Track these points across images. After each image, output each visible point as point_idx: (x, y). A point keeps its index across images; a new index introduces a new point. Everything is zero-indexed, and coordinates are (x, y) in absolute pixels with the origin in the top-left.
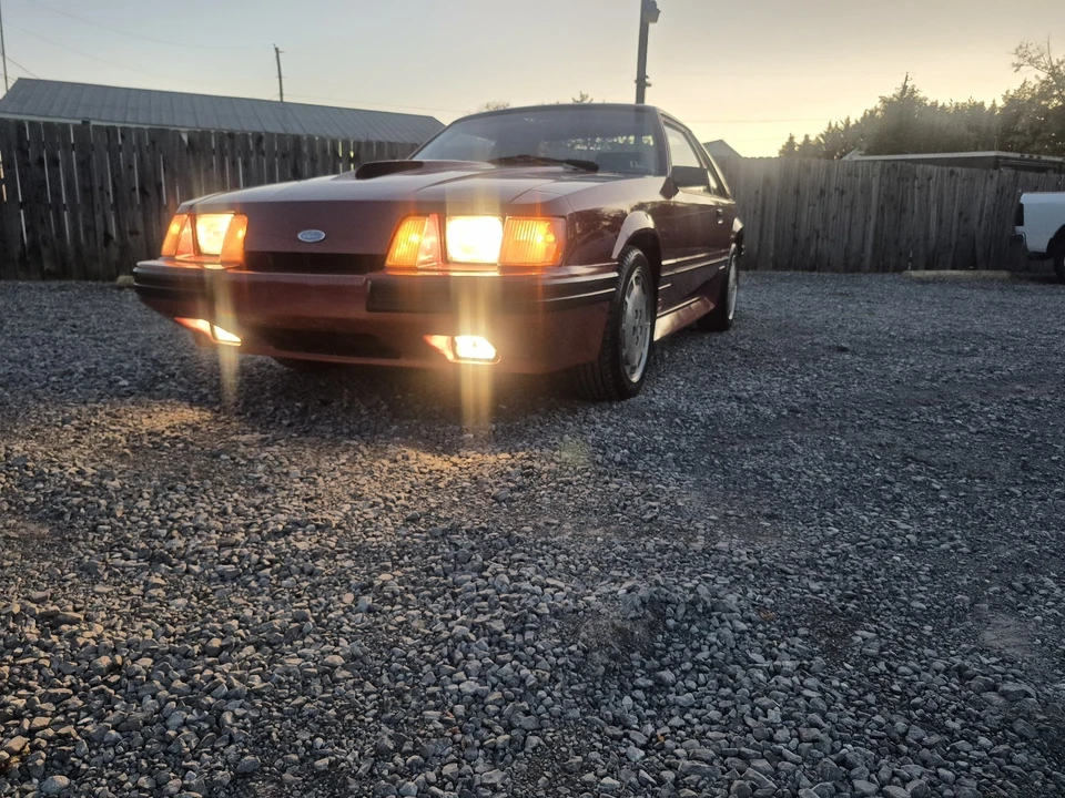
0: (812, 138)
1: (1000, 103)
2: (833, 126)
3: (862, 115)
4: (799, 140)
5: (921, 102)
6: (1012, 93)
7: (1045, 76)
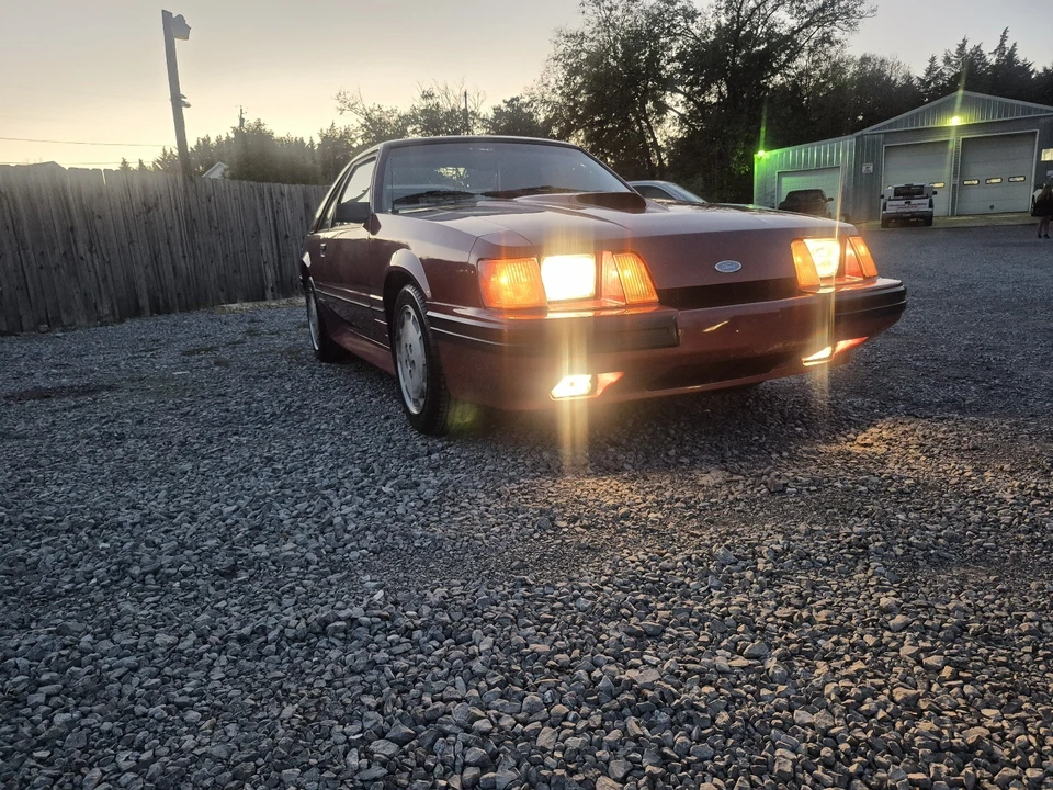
0: (148, 164)
1: (317, 140)
2: (168, 152)
3: (196, 143)
4: (134, 165)
5: (269, 136)
6: (325, 132)
7: (363, 121)
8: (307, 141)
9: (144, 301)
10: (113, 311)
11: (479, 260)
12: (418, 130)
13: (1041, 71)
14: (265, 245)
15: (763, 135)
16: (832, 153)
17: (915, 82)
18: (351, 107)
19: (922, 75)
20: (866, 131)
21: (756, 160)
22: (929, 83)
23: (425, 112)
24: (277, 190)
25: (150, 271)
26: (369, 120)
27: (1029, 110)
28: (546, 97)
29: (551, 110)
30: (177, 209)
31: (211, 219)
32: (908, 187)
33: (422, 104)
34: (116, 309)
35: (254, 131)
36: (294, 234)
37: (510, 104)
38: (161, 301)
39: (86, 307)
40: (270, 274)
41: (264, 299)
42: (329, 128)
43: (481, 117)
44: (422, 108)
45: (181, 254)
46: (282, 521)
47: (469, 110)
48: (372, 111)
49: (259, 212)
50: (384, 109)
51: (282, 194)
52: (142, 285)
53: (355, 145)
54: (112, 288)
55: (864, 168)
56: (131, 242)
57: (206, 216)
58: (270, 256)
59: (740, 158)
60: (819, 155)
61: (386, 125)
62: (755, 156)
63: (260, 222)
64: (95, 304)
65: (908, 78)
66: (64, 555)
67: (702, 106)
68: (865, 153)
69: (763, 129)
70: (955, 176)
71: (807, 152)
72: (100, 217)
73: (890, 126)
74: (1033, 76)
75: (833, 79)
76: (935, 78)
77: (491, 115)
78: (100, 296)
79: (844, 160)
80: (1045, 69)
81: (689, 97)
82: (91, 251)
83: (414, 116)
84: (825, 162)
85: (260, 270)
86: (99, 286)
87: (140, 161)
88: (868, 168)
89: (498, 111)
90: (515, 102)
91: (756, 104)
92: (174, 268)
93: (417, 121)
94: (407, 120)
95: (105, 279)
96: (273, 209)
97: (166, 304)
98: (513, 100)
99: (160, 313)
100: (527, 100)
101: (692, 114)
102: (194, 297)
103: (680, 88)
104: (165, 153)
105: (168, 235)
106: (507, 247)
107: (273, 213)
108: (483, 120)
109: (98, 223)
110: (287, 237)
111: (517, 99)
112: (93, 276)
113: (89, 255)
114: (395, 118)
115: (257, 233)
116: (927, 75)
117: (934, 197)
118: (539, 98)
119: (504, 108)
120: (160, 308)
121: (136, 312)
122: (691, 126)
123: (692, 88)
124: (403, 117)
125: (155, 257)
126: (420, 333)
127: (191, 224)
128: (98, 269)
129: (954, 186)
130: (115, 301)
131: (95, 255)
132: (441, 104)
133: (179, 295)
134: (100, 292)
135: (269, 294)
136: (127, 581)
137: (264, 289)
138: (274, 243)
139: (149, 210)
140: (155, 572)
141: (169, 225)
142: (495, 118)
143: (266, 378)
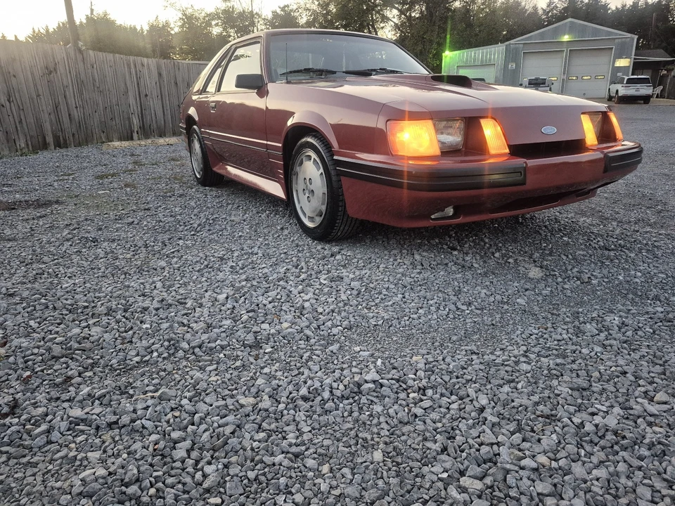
7: (181, 16)
8: (139, 28)
9: (50, 139)
10: (28, 145)
11: (388, 121)
12: (220, 24)
13: (614, 8)
14: (132, 101)
15: (448, 40)
16: (491, 55)
17: (540, 12)
18: (172, 5)
19: (545, 7)
20: (512, 42)
21: (443, 57)
22: (549, 12)
23: (225, 12)
24: (139, 62)
25: (52, 116)
26: (185, 15)
27: (610, 33)
28: (308, 6)
29: (311, 16)
30: (70, 72)
31: (94, 80)
32: (537, 79)
33: (223, 6)
34: (30, 143)
35: (103, 18)
36: (152, 94)
37: (283, 9)
38: (61, 139)
39: (8, 141)
40: (135, 121)
41: (132, 139)
42: (155, 19)
43: (263, 17)
44: (223, 8)
45: (74, 106)
46: (265, 306)
47: (255, 12)
48: (187, 9)
49: (127, 78)
50: (196, 8)
51: (143, 65)
52: (47, 127)
53: (173, 32)
54: (26, 128)
55: (510, 66)
56: (38, 95)
57: (91, 79)
58: (135, 108)
59: (434, 55)
60: (482, 56)
61: (197, 19)
62: (443, 54)
63: (128, 85)
64: (14, 140)
65: (535, 8)
66: (117, 334)
67: (409, 18)
68: (512, 56)
69: (448, 36)
70: (564, 74)
71: (475, 53)
72: (14, 76)
73: (527, 39)
74: (609, 12)
75: (489, 6)
76: (552, 10)
77: (270, 16)
78: (18, 135)
79: (498, 60)
80: (617, 8)
81: (402, 12)
82: (9, 101)
83: (217, 14)
84: (486, 61)
85: (129, 118)
86: (16, 127)
87: (16, 36)
88: (512, 66)
89: (275, 14)
90: (286, 8)
91: (444, 19)
92: (70, 115)
93: (219, 18)
94: (212, 16)
95: (21, 122)
96: (137, 74)
97: (65, 140)
98: (285, 6)
99: (60, 147)
100: (295, 7)
101: (403, 24)
102: (84, 137)
103: (397, 6)
104: (34, 32)
105: (65, 91)
106: (409, 112)
107: (137, 78)
108: (264, 19)
109: (14, 81)
110: (146, 95)
111: (288, 6)
112: (12, 119)
113: (8, 103)
114: (203, 14)
115: (126, 92)
116: (548, 7)
117: (552, 86)
118: (303, 6)
119: (279, 11)
120: (60, 144)
121: (45, 146)
122: (402, 31)
123: (403, 7)
124: (210, 15)
125: (56, 107)
126: (322, 170)
127: (80, 84)
128: (15, 114)
129: (563, 80)
130: (28, 138)
131: (12, 104)
132: (236, 6)
133: (73, 135)
134: (17, 130)
135: (135, 135)
136: (181, 353)
137: (132, 132)
138: (138, 99)
139: (50, 73)
140: (200, 347)
141: (65, 83)
142: (273, 19)
143: (170, 197)
